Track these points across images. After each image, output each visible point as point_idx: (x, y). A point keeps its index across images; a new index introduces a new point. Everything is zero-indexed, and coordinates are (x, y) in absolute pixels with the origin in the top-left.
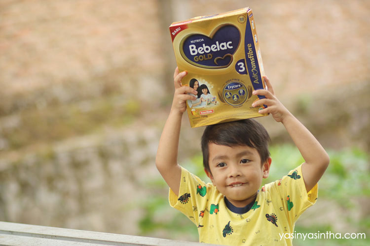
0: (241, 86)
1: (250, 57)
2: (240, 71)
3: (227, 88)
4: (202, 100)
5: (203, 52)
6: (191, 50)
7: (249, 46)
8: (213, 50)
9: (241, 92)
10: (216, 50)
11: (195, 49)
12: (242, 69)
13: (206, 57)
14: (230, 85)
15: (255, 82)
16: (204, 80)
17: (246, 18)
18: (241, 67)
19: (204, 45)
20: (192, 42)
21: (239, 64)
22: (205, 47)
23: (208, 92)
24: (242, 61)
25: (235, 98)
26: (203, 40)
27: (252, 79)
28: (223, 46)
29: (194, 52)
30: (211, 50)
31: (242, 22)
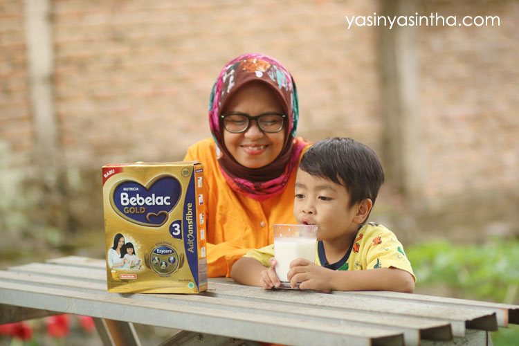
0: (173, 252)
1: (189, 220)
2: (174, 233)
3: (156, 252)
4: (126, 261)
5: (136, 204)
6: (122, 199)
7: (190, 205)
8: (148, 203)
9: (172, 259)
10: (150, 204)
11: (126, 198)
12: (176, 232)
13: (138, 210)
14: (160, 249)
15: (189, 250)
16: (131, 238)
17: (192, 172)
18: (176, 229)
19: (138, 195)
20: (125, 189)
21: (174, 225)
22: (139, 198)
23: (134, 253)
24: (179, 222)
25: (164, 265)
26: (137, 189)
27: (187, 246)
28: (159, 201)
29: (125, 201)
30: (145, 203)
31: (186, 176)
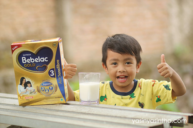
0: (51, 84)
1: (58, 68)
2: (51, 75)
3: (42, 85)
4: (27, 90)
5: (30, 62)
6: (23, 60)
7: (58, 61)
8: (36, 61)
9: (51, 88)
10: (38, 61)
11: (25, 60)
12: (52, 74)
13: (32, 65)
14: (44, 83)
16: (29, 79)
17: (58, 44)
18: (52, 73)
19: (31, 58)
20: (24, 55)
21: (51, 71)
22: (31, 59)
23: (31, 86)
24: (53, 69)
25: (47, 91)
26: (30, 55)
28: (42, 60)
29: (24, 61)
31: (55, 46)
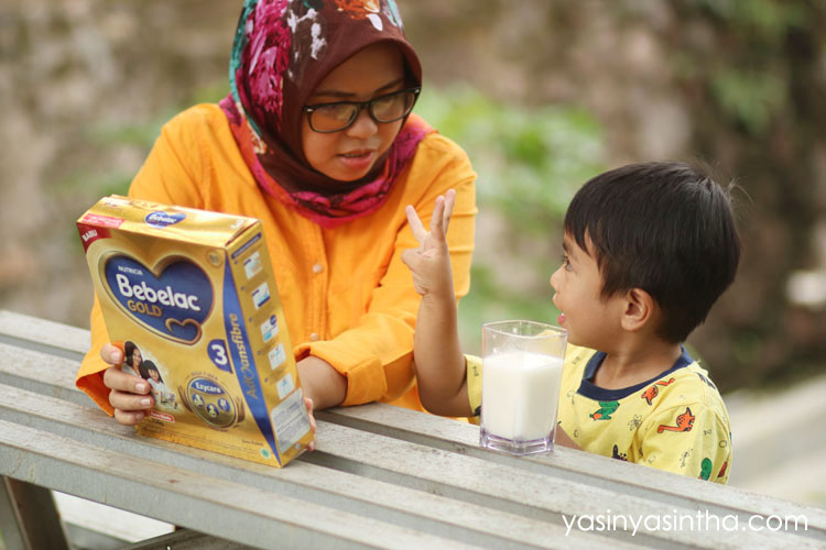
0: (222, 392)
1: (236, 341)
3: (194, 386)
5: (143, 298)
6: (121, 285)
7: (234, 317)
8: (162, 300)
9: (223, 403)
10: (168, 303)
11: (127, 284)
12: (220, 358)
13: (150, 309)
14: (201, 382)
15: (248, 393)
18: (218, 354)
19: (143, 284)
20: (119, 269)
21: (214, 347)
22: (146, 289)
23: (160, 380)
25: (212, 410)
26: (141, 272)
27: (244, 387)
28: (180, 300)
29: (126, 290)
30: (158, 301)
31: (216, 264)
